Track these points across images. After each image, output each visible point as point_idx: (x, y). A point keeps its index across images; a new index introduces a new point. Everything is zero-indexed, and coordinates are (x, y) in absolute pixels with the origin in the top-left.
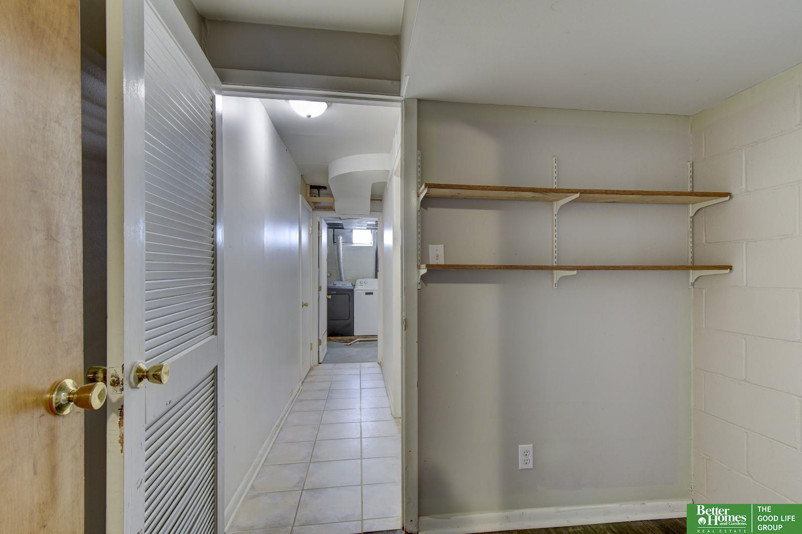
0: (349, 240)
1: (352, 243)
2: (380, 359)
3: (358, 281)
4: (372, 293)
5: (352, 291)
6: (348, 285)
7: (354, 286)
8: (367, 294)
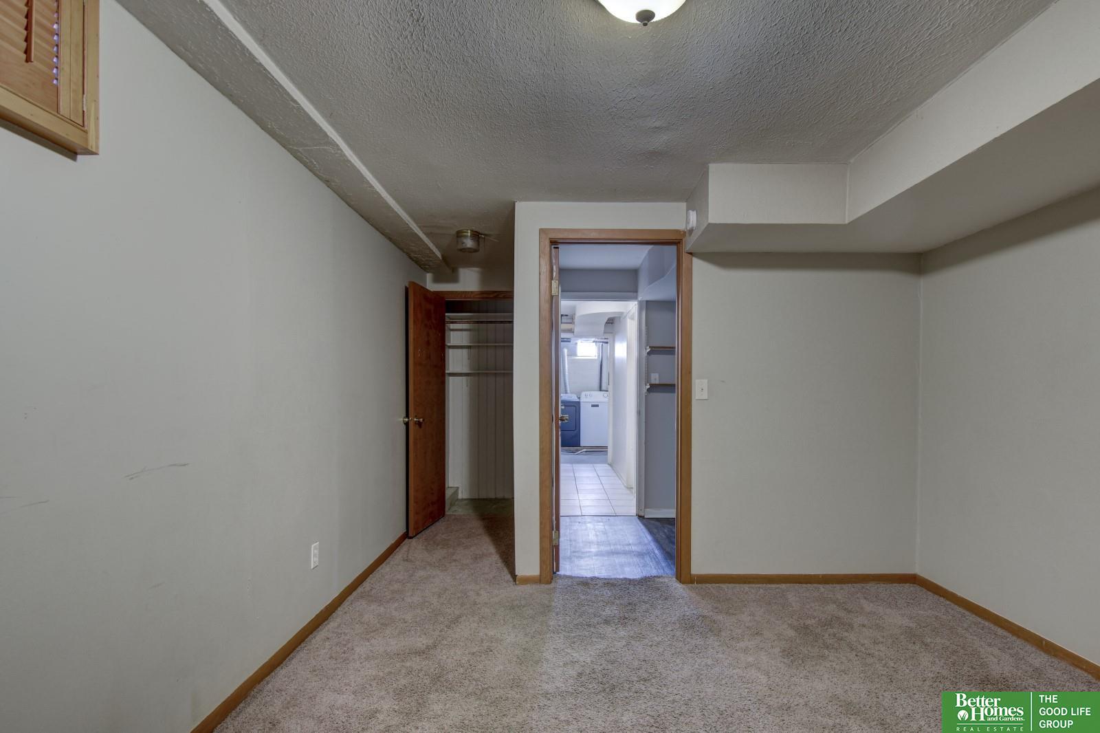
0: (573, 353)
1: (576, 355)
2: (610, 461)
3: (583, 394)
4: (597, 406)
5: (579, 403)
6: (574, 398)
7: (579, 398)
8: (593, 406)
